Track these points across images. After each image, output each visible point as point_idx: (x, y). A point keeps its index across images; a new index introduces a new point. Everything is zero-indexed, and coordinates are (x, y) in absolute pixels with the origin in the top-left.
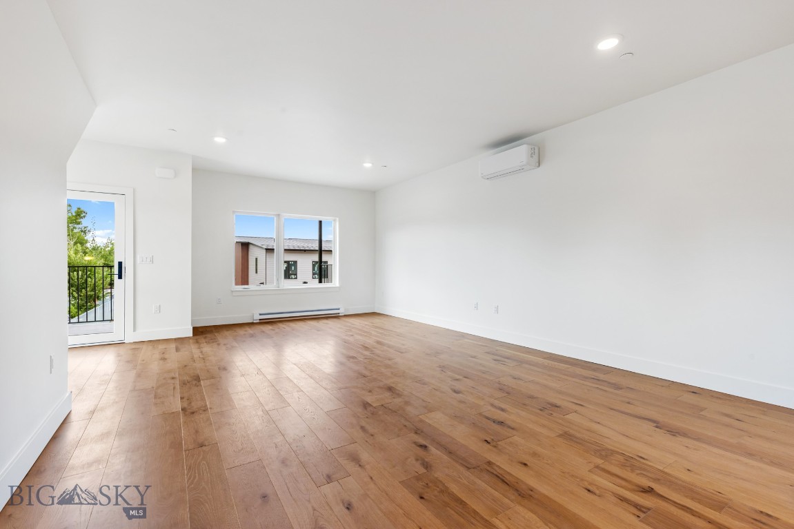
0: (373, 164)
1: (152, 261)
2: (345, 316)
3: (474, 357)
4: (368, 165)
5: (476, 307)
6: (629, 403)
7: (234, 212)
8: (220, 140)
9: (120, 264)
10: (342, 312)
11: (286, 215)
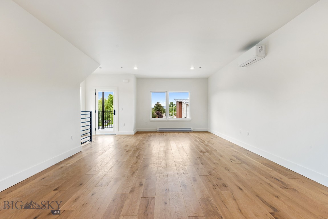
0: (194, 67)
1: (123, 109)
2: (193, 132)
3: (221, 156)
4: (192, 68)
5: (241, 132)
6: (277, 197)
7: (151, 92)
8: (136, 68)
9: (115, 110)
10: (192, 130)
11: (169, 91)
